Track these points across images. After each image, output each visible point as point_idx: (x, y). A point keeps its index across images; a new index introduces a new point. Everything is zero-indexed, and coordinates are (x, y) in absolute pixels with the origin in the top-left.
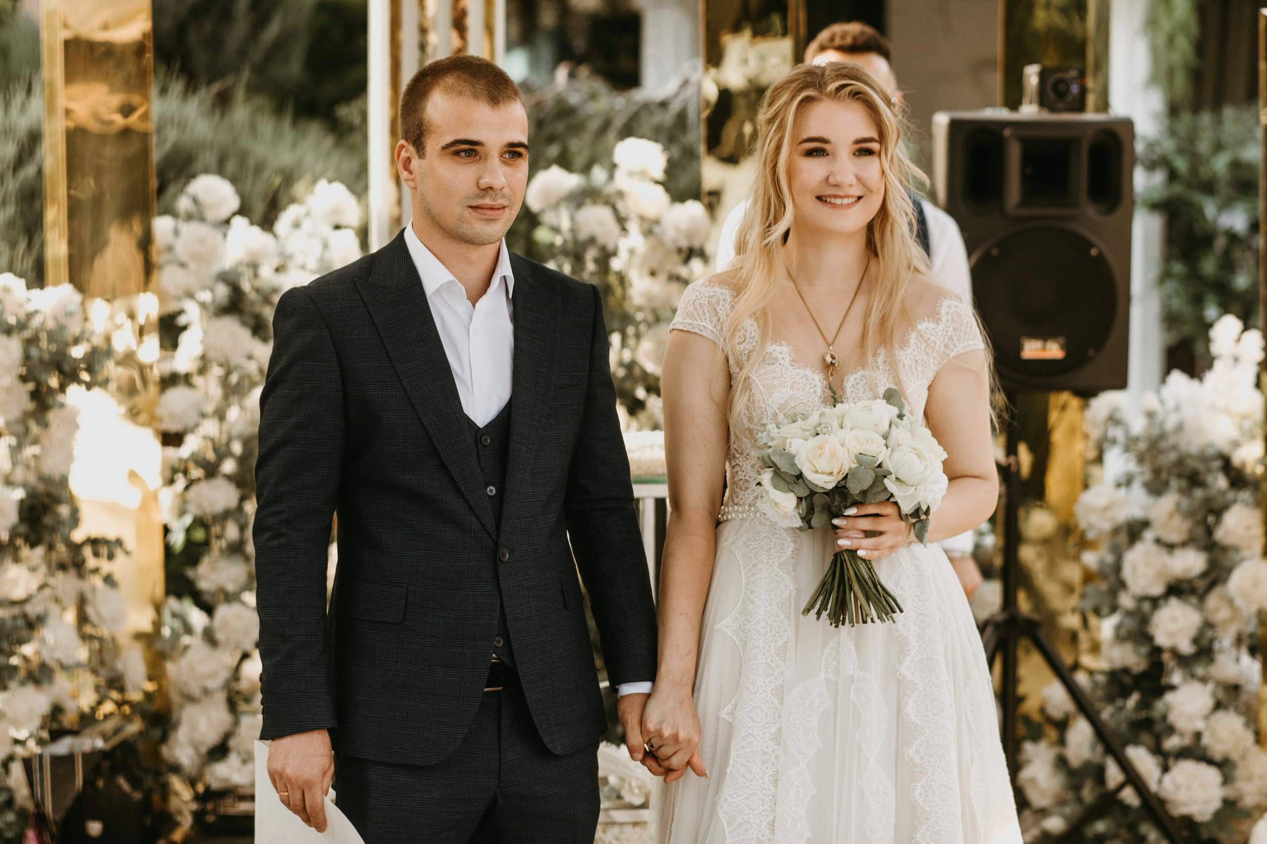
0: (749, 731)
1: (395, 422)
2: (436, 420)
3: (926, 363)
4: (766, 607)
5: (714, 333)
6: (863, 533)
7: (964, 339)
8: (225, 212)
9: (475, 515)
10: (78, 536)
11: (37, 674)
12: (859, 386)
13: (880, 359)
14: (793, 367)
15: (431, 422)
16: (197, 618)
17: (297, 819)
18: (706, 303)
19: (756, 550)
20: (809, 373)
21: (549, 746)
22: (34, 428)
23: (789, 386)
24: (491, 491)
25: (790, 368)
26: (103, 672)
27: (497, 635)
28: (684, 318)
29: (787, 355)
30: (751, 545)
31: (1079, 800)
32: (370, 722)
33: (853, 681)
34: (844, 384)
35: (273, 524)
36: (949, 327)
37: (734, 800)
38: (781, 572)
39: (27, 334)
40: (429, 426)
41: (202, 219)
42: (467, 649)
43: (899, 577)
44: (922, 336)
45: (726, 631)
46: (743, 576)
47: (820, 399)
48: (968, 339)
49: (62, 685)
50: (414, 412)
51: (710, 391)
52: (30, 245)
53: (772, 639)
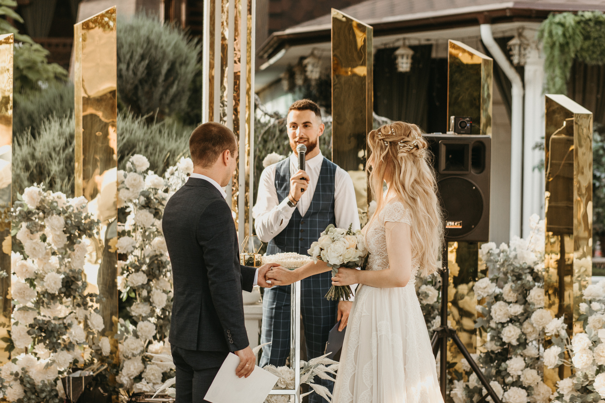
8: (144, 168)
10: (86, 293)
11: (68, 347)
16: (131, 327)
22: (69, 252)
26: (93, 347)
39: (66, 215)
41: (135, 172)
49: (78, 352)
52: (69, 180)
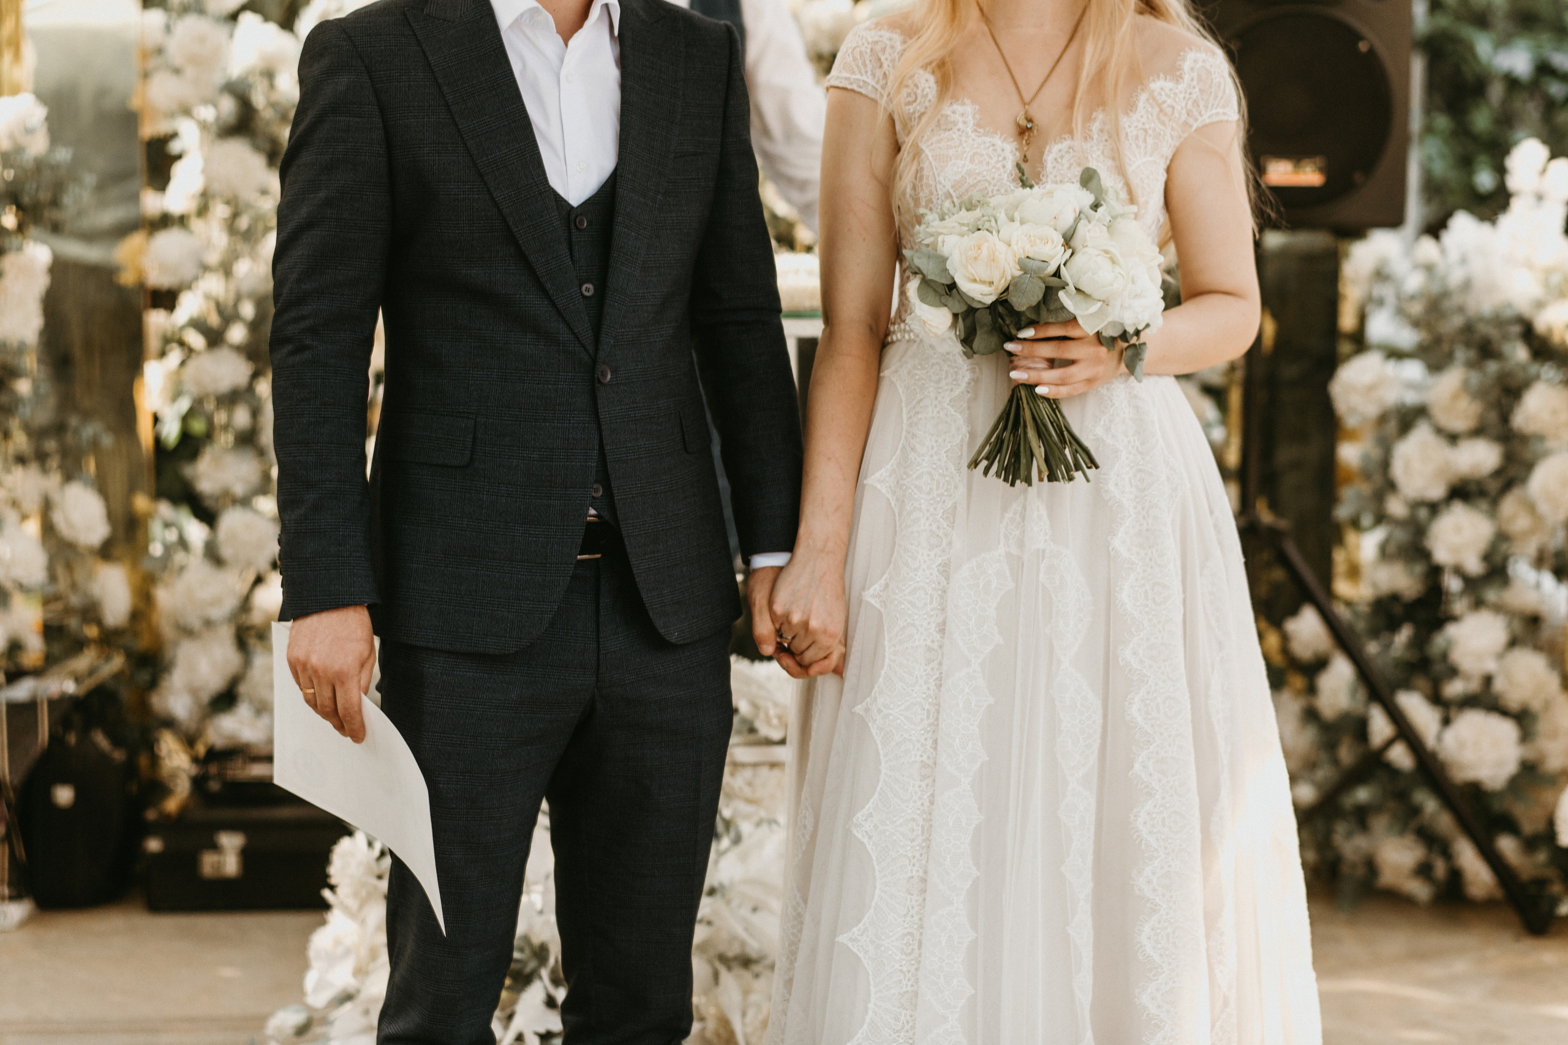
0: (909, 620)
1: (456, 197)
2: (511, 195)
3: (1160, 134)
4: (932, 456)
5: (877, 90)
6: (1046, 363)
7: (1213, 105)
9: (565, 321)
12: (1065, 160)
13: (1096, 126)
14: (977, 134)
15: (505, 198)
16: (196, 532)
17: (327, 726)
18: (869, 51)
19: (923, 382)
20: (998, 141)
21: (662, 631)
23: (968, 159)
24: (587, 290)
25: (973, 135)
27: (596, 482)
28: (841, 71)
29: (970, 117)
30: (917, 374)
31: (1335, 762)
32: (428, 597)
33: (1043, 556)
34: (1045, 157)
35: (295, 333)
36: (1194, 87)
37: (890, 711)
38: (953, 411)
40: (502, 202)
41: (203, 13)
42: (556, 500)
43: (1111, 421)
44: (1154, 99)
45: (879, 486)
46: (905, 416)
47: (1009, 175)
48: (1218, 105)
50: (482, 183)
51: (871, 164)
53: (939, 499)
